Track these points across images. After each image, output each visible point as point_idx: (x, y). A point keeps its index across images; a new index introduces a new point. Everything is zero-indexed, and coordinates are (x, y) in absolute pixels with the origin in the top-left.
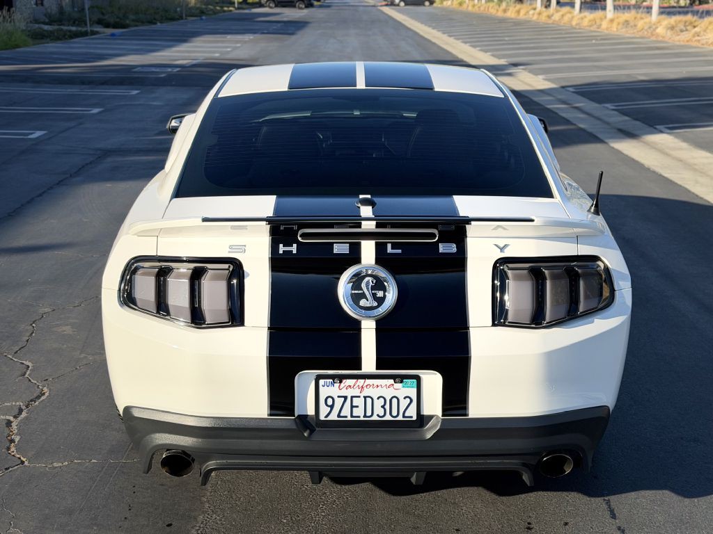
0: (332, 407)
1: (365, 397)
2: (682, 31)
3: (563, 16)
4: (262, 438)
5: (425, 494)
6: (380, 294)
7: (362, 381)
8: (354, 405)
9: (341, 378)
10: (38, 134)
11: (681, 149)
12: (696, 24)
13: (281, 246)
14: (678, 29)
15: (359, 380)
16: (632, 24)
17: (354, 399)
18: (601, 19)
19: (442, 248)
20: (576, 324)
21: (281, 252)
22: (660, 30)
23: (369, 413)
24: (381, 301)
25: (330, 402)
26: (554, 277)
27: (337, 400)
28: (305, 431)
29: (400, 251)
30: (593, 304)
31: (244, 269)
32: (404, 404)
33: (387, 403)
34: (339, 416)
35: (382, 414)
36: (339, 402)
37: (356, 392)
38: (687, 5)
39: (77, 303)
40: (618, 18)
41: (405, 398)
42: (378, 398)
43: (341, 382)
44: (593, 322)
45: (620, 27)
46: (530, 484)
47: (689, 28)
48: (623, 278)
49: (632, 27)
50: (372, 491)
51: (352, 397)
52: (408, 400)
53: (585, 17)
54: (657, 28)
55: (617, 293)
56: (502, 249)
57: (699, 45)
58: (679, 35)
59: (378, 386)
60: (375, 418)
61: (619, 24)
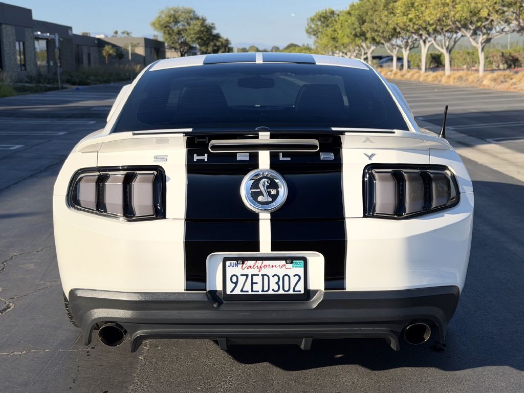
0: (236, 283)
1: (263, 276)
2: (502, 82)
3: (413, 75)
4: (179, 309)
5: (312, 369)
6: (274, 192)
7: (261, 262)
8: (254, 281)
9: (244, 260)
10: (17, 147)
11: (505, 153)
12: (513, 77)
13: (195, 155)
14: (499, 81)
15: (258, 262)
16: (465, 78)
17: (254, 276)
18: (441, 76)
19: (323, 156)
20: (429, 217)
21: (195, 160)
22: (486, 82)
23: (266, 289)
24: (274, 197)
25: (234, 279)
26: (412, 179)
27: (240, 277)
28: (214, 304)
29: (289, 159)
30: (443, 202)
31: (166, 175)
32: (294, 280)
33: (280, 280)
34: (242, 291)
35: (276, 289)
36: (242, 280)
37: (255, 271)
38: (505, 68)
39: (40, 249)
40: (454, 74)
41: (295, 276)
42: (273, 276)
43: (243, 263)
44: (443, 216)
45: (455, 81)
46: (397, 349)
47: (507, 80)
48: (466, 183)
49: (464, 81)
50: (269, 368)
51: (252, 275)
52: (297, 278)
53: (429, 75)
54: (483, 80)
55: (462, 195)
56: (370, 157)
57: (516, 91)
58: (500, 85)
59: (273, 266)
60: (271, 292)
61: (455, 79)
